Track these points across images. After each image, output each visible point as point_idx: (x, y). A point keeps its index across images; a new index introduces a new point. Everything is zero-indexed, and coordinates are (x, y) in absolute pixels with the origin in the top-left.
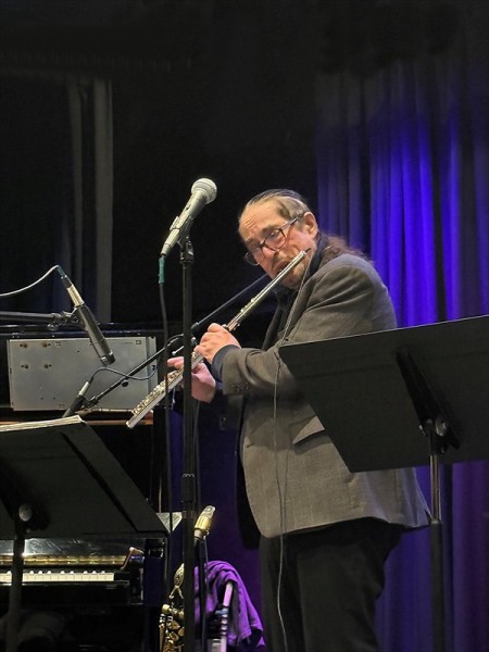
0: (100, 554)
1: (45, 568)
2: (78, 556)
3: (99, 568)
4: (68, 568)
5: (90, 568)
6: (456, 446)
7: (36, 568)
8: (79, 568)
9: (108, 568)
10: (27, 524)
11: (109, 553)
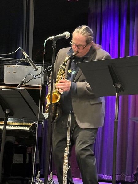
0: (26, 122)
2: (20, 123)
3: (26, 126)
7: (9, 125)
8: (20, 126)
9: (28, 126)
10: (8, 114)
11: (28, 122)
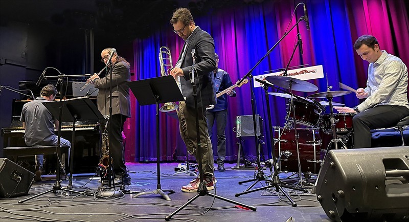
0: (91, 124)
1: (80, 127)
2: (86, 125)
3: (91, 127)
4: (84, 127)
5: (89, 127)
6: (161, 100)
7: (78, 127)
8: (87, 127)
9: (93, 127)
10: (76, 118)
11: (93, 124)
